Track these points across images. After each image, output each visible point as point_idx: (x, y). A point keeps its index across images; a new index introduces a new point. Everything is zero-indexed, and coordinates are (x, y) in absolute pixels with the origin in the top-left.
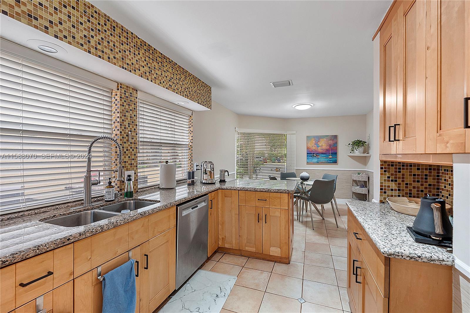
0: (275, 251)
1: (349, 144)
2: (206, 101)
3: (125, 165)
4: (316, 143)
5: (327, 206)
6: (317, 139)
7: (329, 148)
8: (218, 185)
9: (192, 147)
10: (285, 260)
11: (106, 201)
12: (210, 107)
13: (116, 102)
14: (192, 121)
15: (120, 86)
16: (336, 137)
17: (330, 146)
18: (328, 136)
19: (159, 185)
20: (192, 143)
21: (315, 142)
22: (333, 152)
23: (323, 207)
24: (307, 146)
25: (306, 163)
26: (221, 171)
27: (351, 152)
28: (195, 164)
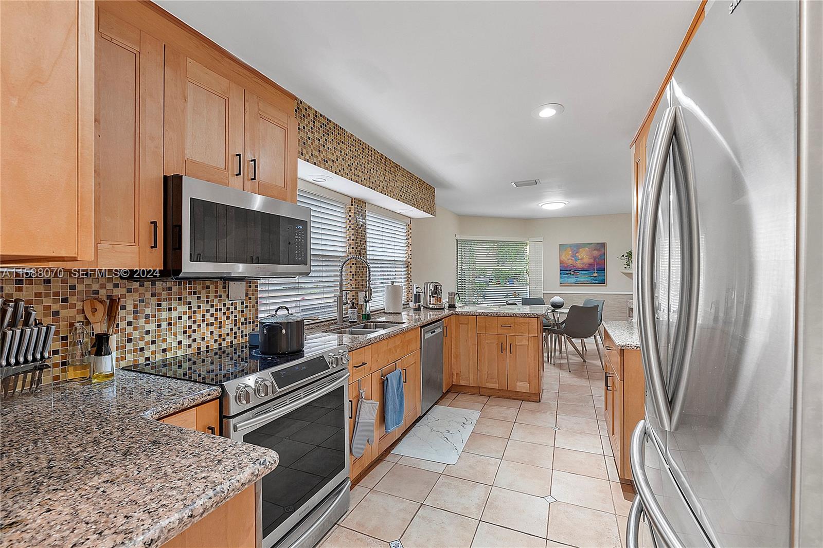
0: (523, 386)
1: (623, 256)
2: (430, 207)
3: (358, 285)
4: (574, 255)
5: (590, 342)
6: (575, 249)
7: (592, 261)
8: (447, 312)
9: (411, 264)
10: (534, 397)
11: (350, 322)
12: (434, 214)
13: (350, 218)
14: (410, 231)
15: (354, 201)
16: (603, 245)
17: (595, 258)
18: (592, 244)
19: (384, 309)
20: (411, 258)
21: (572, 252)
22: (599, 268)
23: (583, 345)
24: (560, 260)
25: (559, 284)
26: (450, 294)
27: (625, 268)
28: (415, 285)
